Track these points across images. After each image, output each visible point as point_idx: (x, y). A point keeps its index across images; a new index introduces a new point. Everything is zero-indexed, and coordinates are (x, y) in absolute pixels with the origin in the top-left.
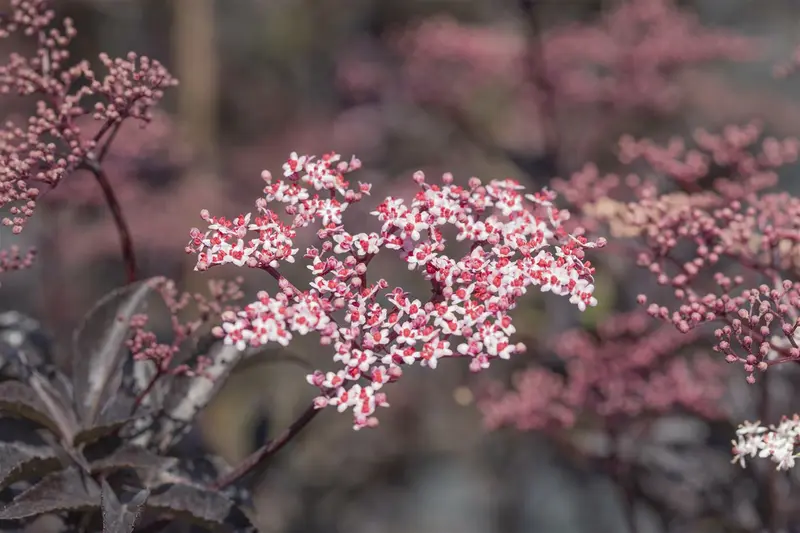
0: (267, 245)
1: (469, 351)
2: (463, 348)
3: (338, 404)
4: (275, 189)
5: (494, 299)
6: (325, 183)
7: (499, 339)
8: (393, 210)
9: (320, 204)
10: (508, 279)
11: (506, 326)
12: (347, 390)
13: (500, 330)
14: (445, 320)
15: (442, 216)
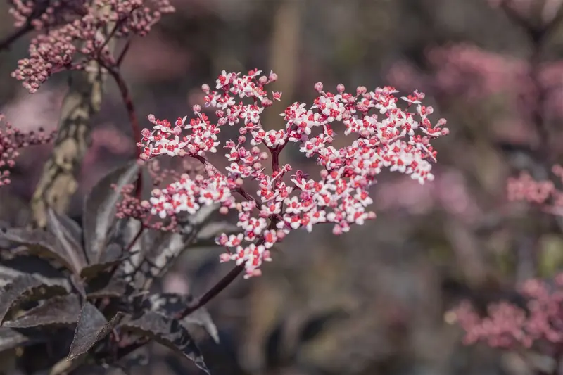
0: (197, 139)
1: (335, 218)
2: (332, 217)
3: (237, 259)
4: (211, 99)
5: (358, 178)
6: (247, 93)
7: (357, 209)
8: (293, 112)
9: (243, 108)
10: (367, 163)
11: (363, 199)
12: (244, 248)
13: (359, 202)
14: (320, 194)
15: (331, 115)
